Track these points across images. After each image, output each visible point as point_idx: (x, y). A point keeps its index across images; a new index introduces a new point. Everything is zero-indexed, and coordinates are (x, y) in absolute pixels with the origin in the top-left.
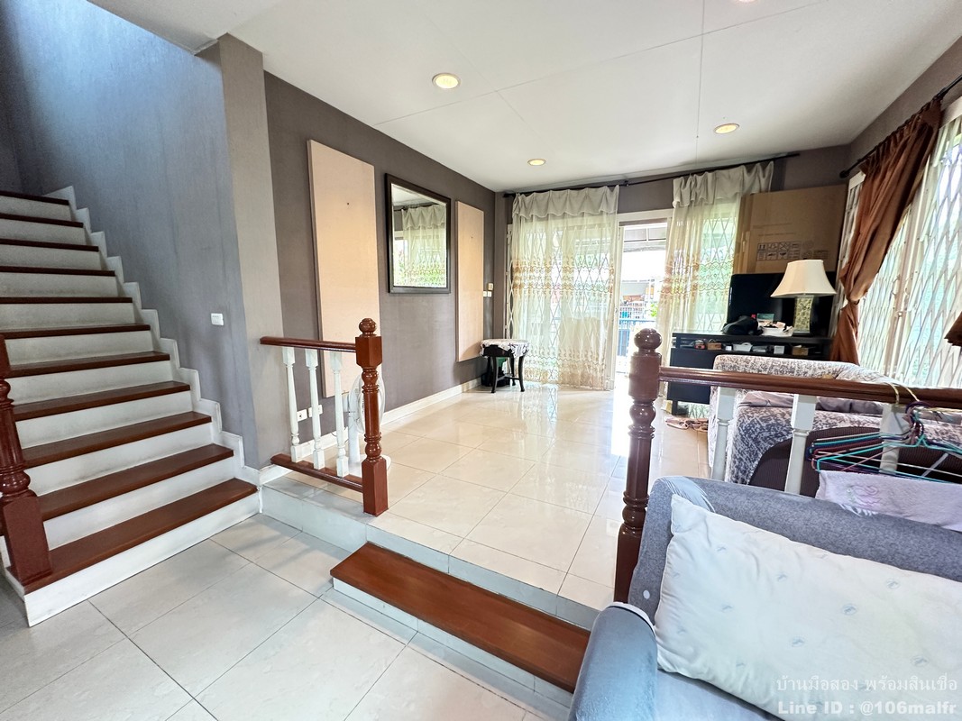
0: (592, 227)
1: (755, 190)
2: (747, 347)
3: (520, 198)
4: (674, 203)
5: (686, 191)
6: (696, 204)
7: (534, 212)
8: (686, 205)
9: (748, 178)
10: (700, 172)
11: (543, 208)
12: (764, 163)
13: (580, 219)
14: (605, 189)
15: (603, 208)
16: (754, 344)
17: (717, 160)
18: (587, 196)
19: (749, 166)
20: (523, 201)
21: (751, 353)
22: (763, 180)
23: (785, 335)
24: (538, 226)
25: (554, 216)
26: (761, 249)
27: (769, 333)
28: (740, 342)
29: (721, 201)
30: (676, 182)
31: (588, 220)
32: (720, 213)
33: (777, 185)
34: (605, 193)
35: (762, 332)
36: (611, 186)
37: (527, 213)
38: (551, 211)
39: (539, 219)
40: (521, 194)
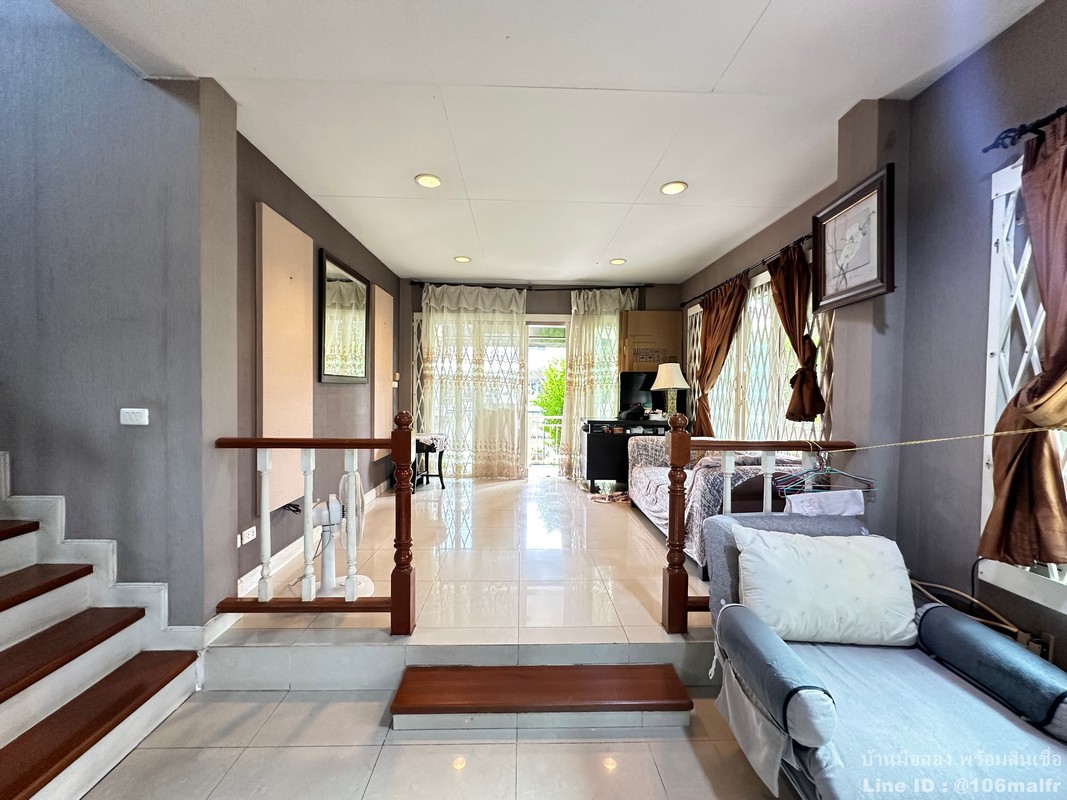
0: (502, 323)
1: (628, 308)
2: (640, 430)
3: (430, 288)
4: (573, 311)
5: (581, 302)
6: (589, 312)
7: (446, 304)
8: (582, 313)
9: (623, 298)
10: (591, 288)
11: (455, 301)
12: (633, 288)
13: (491, 315)
14: (514, 291)
15: (514, 308)
16: (645, 427)
17: (602, 281)
18: (497, 295)
19: (623, 289)
20: (433, 291)
21: (643, 434)
22: (633, 301)
23: (663, 419)
24: (448, 317)
25: (466, 310)
26: (636, 353)
27: (654, 418)
28: (635, 426)
29: (606, 313)
30: (573, 294)
31: (499, 317)
32: (606, 321)
33: (641, 306)
34: (514, 295)
35: (648, 417)
36: (520, 288)
37: (436, 303)
38: (463, 304)
39: (450, 311)
40: (431, 284)
